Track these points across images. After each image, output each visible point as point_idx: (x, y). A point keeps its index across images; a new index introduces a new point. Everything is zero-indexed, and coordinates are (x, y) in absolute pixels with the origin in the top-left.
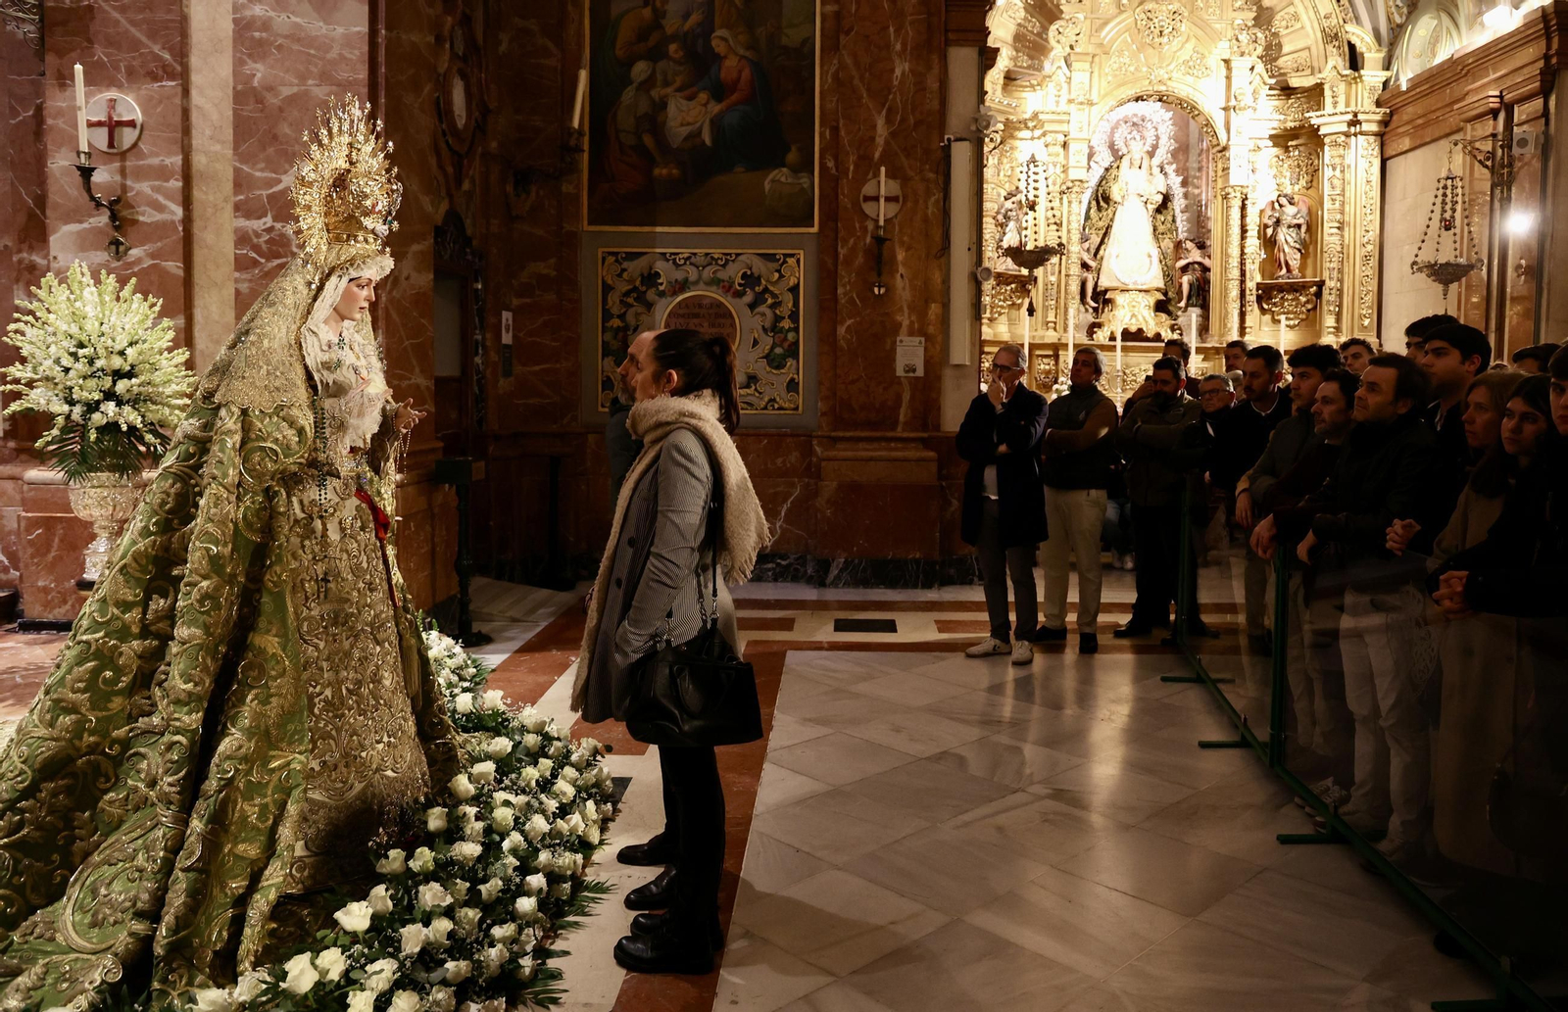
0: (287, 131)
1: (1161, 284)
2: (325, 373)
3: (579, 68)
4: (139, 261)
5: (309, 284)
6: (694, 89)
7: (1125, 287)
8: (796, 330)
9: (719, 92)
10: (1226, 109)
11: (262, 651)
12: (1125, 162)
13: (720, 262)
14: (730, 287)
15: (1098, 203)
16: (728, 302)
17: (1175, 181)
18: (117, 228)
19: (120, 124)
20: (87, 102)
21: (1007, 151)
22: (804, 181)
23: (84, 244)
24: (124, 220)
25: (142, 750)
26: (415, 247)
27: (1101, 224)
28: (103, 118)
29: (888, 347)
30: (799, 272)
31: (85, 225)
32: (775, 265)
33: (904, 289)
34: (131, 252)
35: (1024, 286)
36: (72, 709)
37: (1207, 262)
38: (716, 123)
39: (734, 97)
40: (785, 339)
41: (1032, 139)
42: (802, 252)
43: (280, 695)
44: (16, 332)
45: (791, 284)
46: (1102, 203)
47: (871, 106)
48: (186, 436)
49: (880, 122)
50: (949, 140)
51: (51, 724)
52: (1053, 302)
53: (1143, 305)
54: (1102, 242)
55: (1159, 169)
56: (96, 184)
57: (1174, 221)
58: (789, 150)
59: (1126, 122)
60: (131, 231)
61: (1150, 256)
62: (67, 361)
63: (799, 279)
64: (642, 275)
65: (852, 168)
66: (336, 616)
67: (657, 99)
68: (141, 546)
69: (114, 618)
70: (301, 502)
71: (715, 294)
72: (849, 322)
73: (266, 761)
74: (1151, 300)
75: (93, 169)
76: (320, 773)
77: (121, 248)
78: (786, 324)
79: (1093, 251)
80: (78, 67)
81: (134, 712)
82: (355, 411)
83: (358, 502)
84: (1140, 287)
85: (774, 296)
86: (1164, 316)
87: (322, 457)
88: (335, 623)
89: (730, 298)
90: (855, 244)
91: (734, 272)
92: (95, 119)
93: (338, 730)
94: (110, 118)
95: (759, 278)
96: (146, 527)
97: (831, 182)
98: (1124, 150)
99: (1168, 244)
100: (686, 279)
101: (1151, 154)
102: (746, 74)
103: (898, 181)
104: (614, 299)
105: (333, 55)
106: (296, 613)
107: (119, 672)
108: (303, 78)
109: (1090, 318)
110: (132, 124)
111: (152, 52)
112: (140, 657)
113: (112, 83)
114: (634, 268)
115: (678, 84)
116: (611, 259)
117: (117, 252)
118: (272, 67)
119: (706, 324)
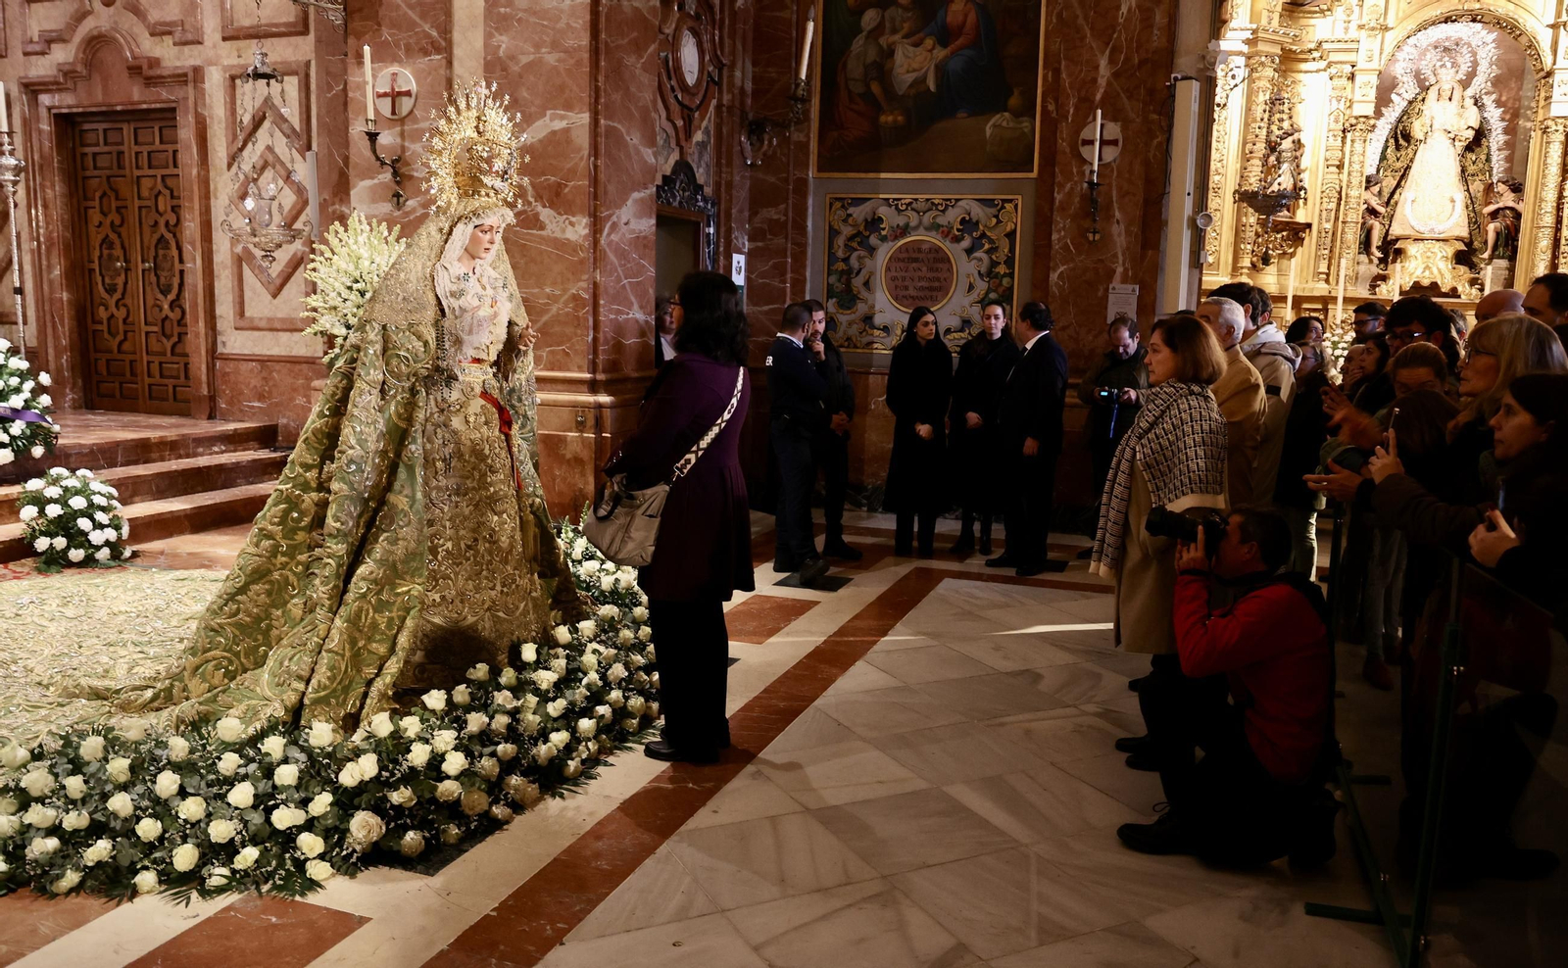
0: (525, 94)
1: (1465, 233)
2: (452, 300)
3: (807, 20)
4: (414, 210)
5: (441, 230)
6: (921, 35)
7: (1420, 236)
8: (1011, 275)
9: (945, 37)
10: (1554, 26)
11: (395, 506)
12: (1432, 94)
13: (940, 208)
14: (949, 232)
15: (1397, 141)
16: (946, 246)
17: (1494, 114)
18: (398, 183)
19: (400, 94)
20: (374, 76)
21: (1288, 86)
22: (1026, 124)
23: (375, 196)
24: (402, 176)
25: (316, 571)
26: (636, 195)
27: (1399, 165)
28: (388, 90)
29: (1100, 294)
30: (1017, 218)
31: (376, 181)
32: (993, 211)
33: (1119, 235)
34: (408, 203)
35: (1297, 234)
36: (270, 536)
37: (1520, 207)
38: (941, 69)
39: (960, 41)
40: (1000, 284)
41: (1318, 71)
42: (1020, 197)
43: (404, 539)
44: (314, 270)
45: (1008, 229)
46: (1401, 142)
47: (1094, 45)
48: (352, 346)
49: (1103, 63)
50: (1176, 79)
51: (257, 545)
52: (1327, 252)
53: (1440, 255)
54: (1398, 185)
55: (1472, 101)
56: (382, 146)
57: (1488, 160)
58: (1013, 94)
59: (1436, 47)
60: (408, 184)
61: (1453, 201)
62: (345, 293)
63: (1016, 225)
64: (866, 220)
65: (1072, 111)
66: (458, 489)
67: (885, 46)
68: (318, 425)
69: (299, 475)
70: (436, 400)
71: (934, 239)
72: (1062, 269)
73: (394, 586)
74: (1450, 251)
75: (378, 134)
76: (440, 605)
77: (401, 200)
78: (1002, 269)
79: (1386, 195)
80: (367, 48)
81: (313, 544)
82: (467, 328)
83: (483, 402)
84: (1436, 236)
85: (991, 241)
86: (1462, 269)
87: (443, 364)
88: (458, 495)
89: (948, 243)
90: (1072, 188)
91: (953, 216)
92: (382, 91)
93: (457, 574)
94: (393, 89)
95: (977, 223)
96: (322, 411)
97: (1051, 125)
98: (1433, 80)
99: (1477, 187)
100: (907, 225)
101: (1465, 84)
102: (972, 17)
103: (1119, 124)
104: (840, 241)
105: (561, 25)
106: (426, 483)
107: (302, 514)
108: (537, 46)
109: (1375, 270)
110: (408, 94)
111: (424, 31)
112: (316, 505)
113: (395, 59)
114: (859, 213)
115: (905, 31)
116: (838, 204)
117: (398, 203)
118: (514, 38)
119: (924, 269)
